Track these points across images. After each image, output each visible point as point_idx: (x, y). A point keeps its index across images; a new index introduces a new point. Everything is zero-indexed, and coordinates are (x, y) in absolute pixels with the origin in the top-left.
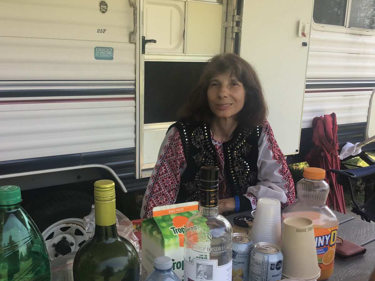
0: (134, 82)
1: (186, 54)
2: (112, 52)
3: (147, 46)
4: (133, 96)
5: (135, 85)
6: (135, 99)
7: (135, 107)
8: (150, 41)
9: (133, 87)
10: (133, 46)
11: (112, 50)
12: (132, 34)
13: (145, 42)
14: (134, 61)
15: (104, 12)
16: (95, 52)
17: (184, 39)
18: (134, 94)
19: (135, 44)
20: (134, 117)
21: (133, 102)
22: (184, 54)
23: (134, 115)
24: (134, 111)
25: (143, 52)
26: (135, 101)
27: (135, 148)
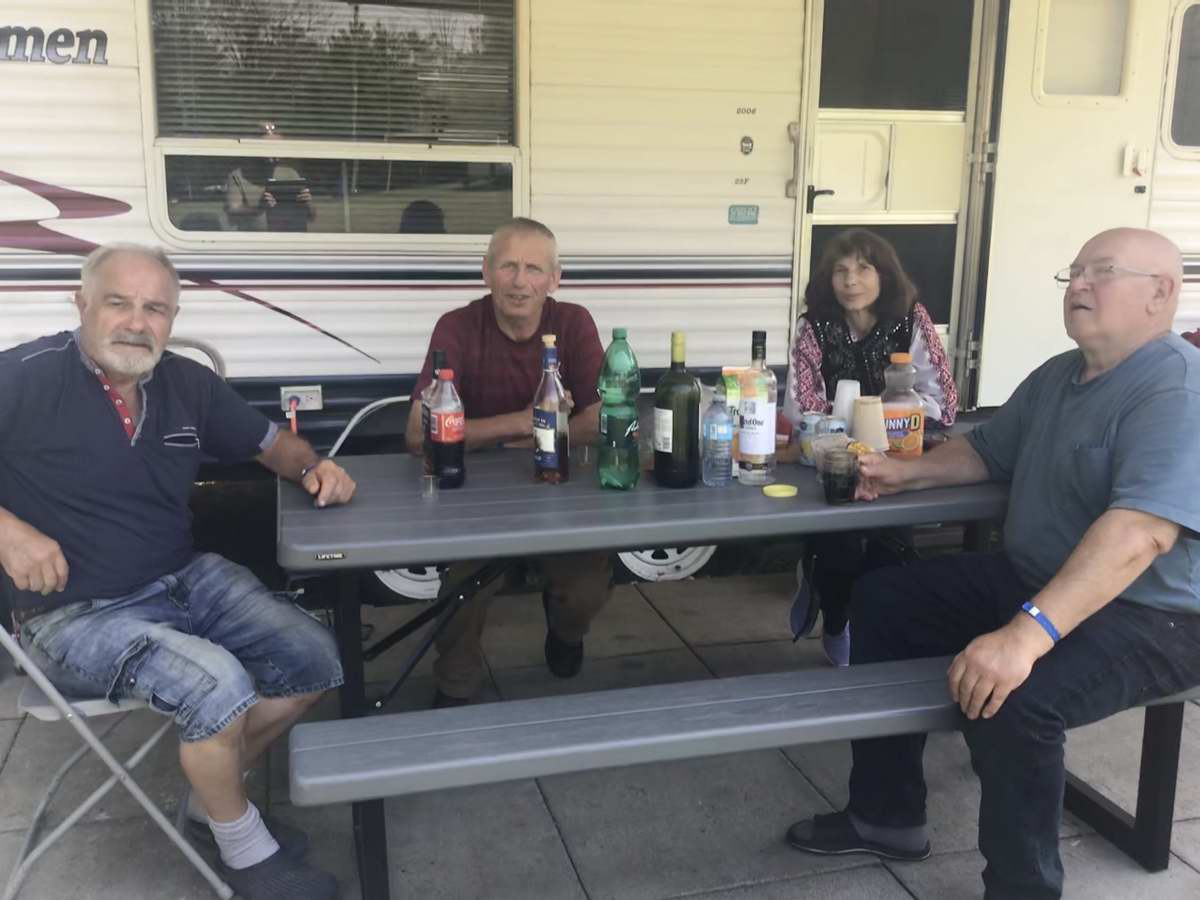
0: (790, 258)
1: (890, 212)
2: (757, 212)
3: (818, 200)
5: (792, 262)
6: (791, 285)
7: (791, 298)
8: (823, 192)
9: (789, 266)
10: (792, 201)
11: (756, 209)
12: (791, 184)
13: (813, 194)
14: (791, 226)
15: (747, 153)
16: (730, 213)
17: (887, 188)
18: (789, 278)
19: (796, 198)
20: (789, 314)
21: (787, 290)
22: (886, 212)
24: (789, 305)
25: (810, 209)
26: (790, 289)
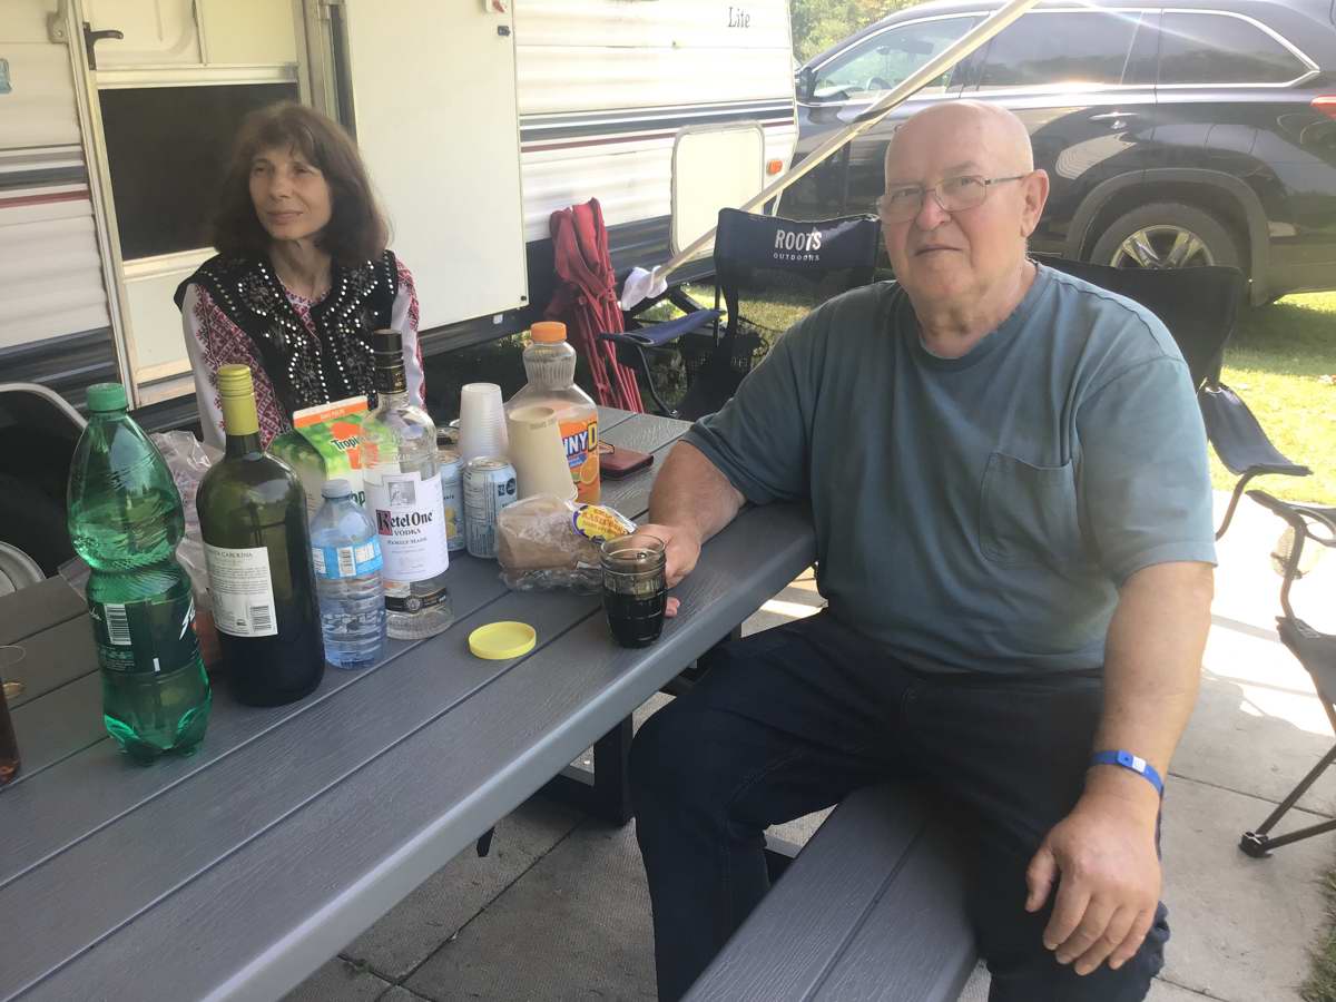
0: (79, 148)
1: (209, 66)
3: (99, 46)
4: (82, 187)
5: (83, 156)
6: (87, 195)
7: (94, 216)
8: (105, 34)
9: (78, 163)
10: (61, 50)
11: (3, 64)
12: (53, 20)
13: (91, 37)
14: (69, 91)
17: (197, 25)
18: (84, 182)
19: (68, 45)
20: (95, 245)
21: (86, 202)
22: (202, 66)
23: (94, 239)
24: (93, 229)
25: (93, 66)
26: (91, 201)
27: (110, 328)
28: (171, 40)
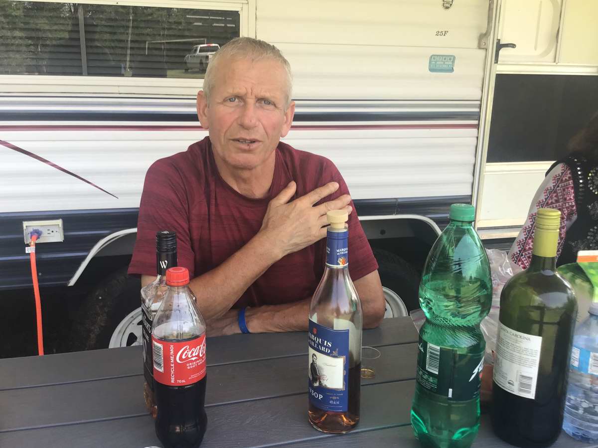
0: (479, 102)
1: (558, 64)
2: (453, 62)
3: (501, 52)
4: (476, 122)
5: (480, 107)
6: (477, 126)
7: (477, 138)
8: (507, 45)
9: (477, 110)
10: (482, 52)
11: (452, 58)
12: (483, 37)
13: (500, 46)
14: (482, 74)
15: (447, 8)
16: (430, 62)
17: (557, 42)
18: (477, 120)
19: (487, 50)
20: (474, 152)
21: (475, 130)
22: (555, 64)
23: (475, 149)
24: (475, 144)
25: (496, 61)
26: (478, 129)
27: (471, 196)
28: (540, 50)
